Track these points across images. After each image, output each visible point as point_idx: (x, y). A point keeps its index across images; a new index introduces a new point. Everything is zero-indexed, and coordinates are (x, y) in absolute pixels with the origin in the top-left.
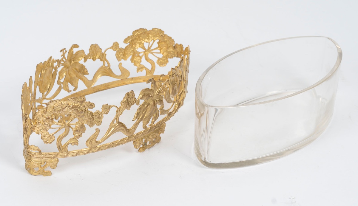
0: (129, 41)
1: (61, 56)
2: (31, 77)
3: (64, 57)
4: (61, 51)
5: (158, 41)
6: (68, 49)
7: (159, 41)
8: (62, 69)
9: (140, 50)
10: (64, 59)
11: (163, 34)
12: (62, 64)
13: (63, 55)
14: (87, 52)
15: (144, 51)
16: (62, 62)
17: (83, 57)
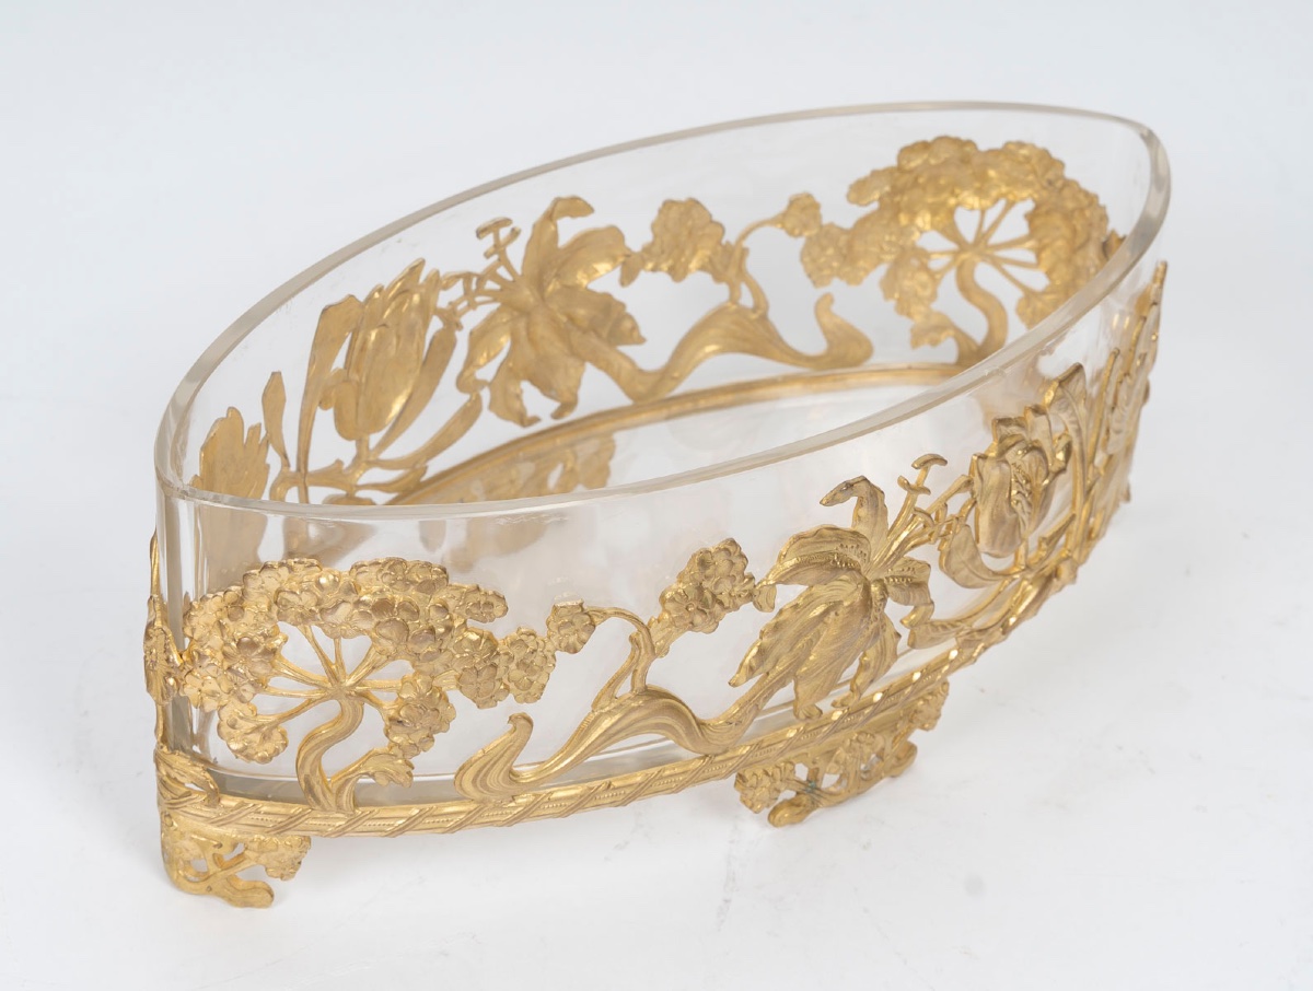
0: (877, 195)
1: (487, 255)
2: (276, 377)
3: (504, 261)
4: (481, 233)
5: (1029, 206)
6: (525, 222)
7: (1037, 207)
8: (491, 319)
9: (932, 241)
10: (502, 272)
11: (1062, 177)
12: (490, 293)
13: (499, 249)
14: (638, 237)
15: (952, 246)
16: (490, 285)
17: (613, 259)
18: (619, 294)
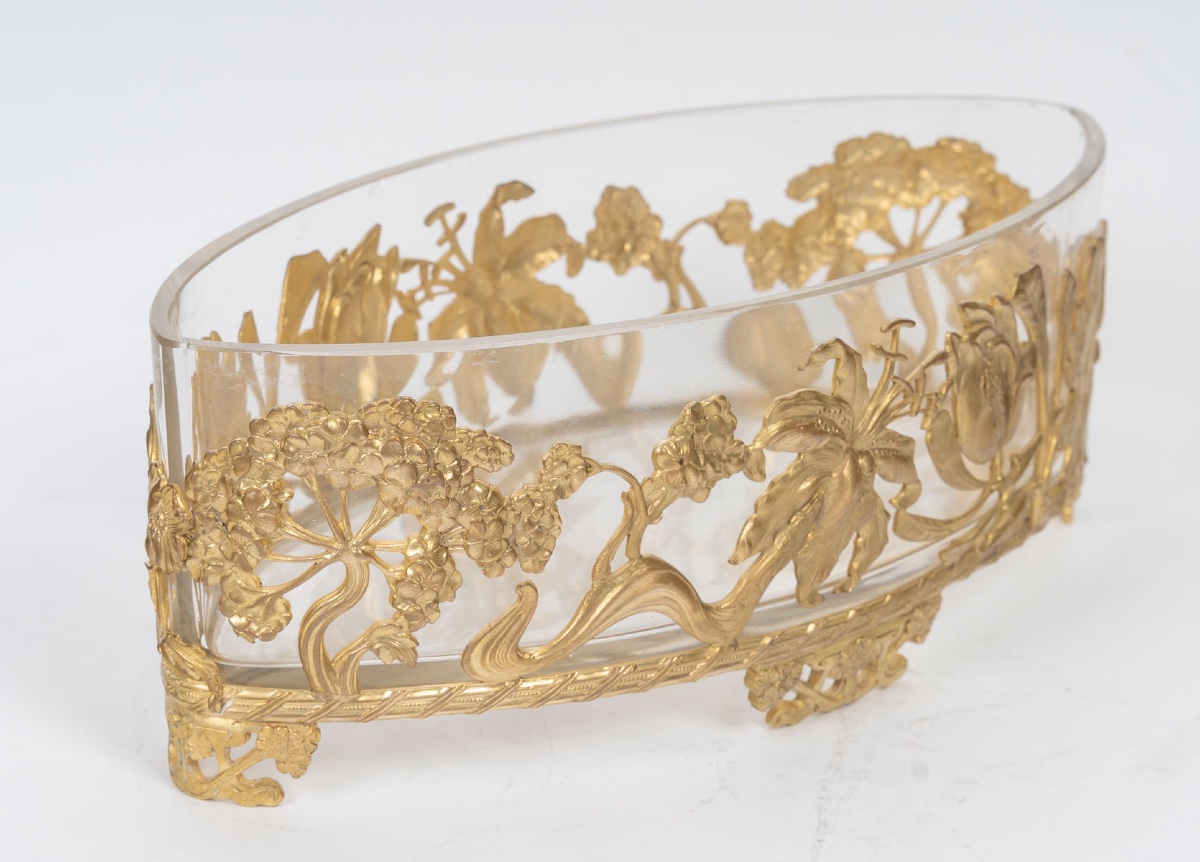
0: (815, 191)
1: (440, 243)
3: (456, 249)
4: (431, 217)
5: (960, 205)
6: (473, 204)
7: (970, 207)
8: (449, 310)
9: (869, 243)
10: (455, 261)
11: (992, 171)
12: (445, 283)
13: (450, 236)
14: (580, 225)
15: (890, 249)
16: (445, 275)
18: (568, 285)
